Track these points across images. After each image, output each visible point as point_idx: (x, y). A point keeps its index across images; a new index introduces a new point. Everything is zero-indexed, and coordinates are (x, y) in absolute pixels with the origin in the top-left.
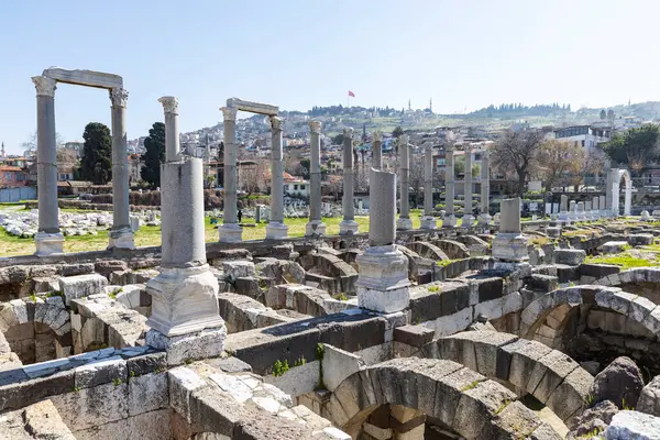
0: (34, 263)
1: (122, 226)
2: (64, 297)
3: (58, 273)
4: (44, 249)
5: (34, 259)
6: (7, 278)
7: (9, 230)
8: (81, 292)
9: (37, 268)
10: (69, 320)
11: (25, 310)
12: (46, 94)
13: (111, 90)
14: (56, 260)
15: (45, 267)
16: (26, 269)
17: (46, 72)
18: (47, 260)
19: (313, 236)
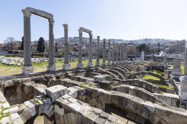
1: (53, 64)
2: (51, 98)
3: (32, 80)
4: (26, 72)
5: (22, 75)
6: (12, 84)
7: (3, 62)
8: (58, 95)
9: (24, 79)
10: (54, 109)
12: (27, 16)
13: (49, 19)
14: (31, 76)
15: (27, 79)
16: (20, 80)
17: (28, 8)
18: (28, 76)
19: (98, 66)
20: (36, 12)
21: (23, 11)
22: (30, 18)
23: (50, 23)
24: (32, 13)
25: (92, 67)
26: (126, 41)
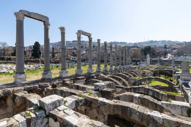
0: (15, 87)
1: (48, 71)
2: (45, 110)
3: (25, 90)
4: (18, 81)
5: (14, 85)
6: (2, 95)
8: (53, 107)
9: (16, 89)
10: (48, 122)
11: (25, 124)
12: (20, 19)
13: (44, 22)
14: (23, 85)
15: (19, 88)
16: (11, 89)
17: (21, 11)
18: (20, 85)
19: (99, 72)
20: (29, 15)
21: (16, 14)
22: (23, 21)
23: (45, 26)
24: (25, 15)
25: (92, 74)
26: (130, 43)
